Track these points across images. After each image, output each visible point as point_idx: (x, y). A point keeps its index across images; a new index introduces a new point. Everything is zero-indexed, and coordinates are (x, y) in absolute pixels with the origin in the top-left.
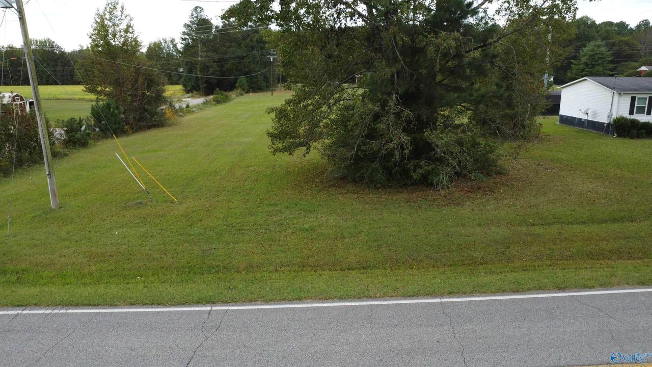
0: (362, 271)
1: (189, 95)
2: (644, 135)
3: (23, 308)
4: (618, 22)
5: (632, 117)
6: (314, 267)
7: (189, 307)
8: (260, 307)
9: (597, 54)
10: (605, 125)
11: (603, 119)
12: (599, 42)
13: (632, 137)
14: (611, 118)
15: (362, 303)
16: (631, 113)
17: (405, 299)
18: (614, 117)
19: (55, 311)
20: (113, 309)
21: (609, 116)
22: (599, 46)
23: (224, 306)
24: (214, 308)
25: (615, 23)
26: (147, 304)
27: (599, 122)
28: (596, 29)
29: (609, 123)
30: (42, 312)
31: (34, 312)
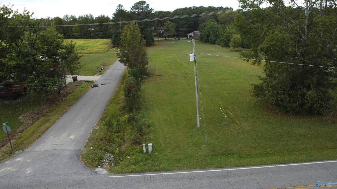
30: (274, 166)
31: (272, 166)
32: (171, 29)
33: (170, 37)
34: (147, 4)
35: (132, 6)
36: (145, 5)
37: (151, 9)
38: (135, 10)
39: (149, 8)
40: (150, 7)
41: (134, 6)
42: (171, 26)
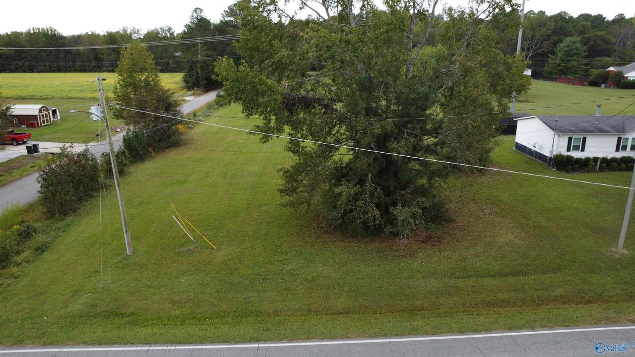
0: (345, 315)
1: (191, 93)
2: (578, 169)
3: (149, 345)
4: (596, 15)
5: (569, 153)
6: (316, 312)
7: (245, 344)
8: (286, 345)
9: (571, 49)
10: (548, 158)
11: (547, 153)
12: (574, 39)
13: (567, 172)
14: (552, 153)
15: (344, 342)
16: (569, 150)
17: (370, 339)
18: (555, 153)
19: (169, 348)
20: (202, 346)
21: (550, 152)
22: (575, 42)
23: (265, 343)
24: (260, 345)
25: (593, 15)
26: (221, 342)
27: (544, 155)
28: (573, 24)
29: (551, 158)
30: (161, 348)
31: (157, 348)
35: (225, 11)
38: (229, 19)
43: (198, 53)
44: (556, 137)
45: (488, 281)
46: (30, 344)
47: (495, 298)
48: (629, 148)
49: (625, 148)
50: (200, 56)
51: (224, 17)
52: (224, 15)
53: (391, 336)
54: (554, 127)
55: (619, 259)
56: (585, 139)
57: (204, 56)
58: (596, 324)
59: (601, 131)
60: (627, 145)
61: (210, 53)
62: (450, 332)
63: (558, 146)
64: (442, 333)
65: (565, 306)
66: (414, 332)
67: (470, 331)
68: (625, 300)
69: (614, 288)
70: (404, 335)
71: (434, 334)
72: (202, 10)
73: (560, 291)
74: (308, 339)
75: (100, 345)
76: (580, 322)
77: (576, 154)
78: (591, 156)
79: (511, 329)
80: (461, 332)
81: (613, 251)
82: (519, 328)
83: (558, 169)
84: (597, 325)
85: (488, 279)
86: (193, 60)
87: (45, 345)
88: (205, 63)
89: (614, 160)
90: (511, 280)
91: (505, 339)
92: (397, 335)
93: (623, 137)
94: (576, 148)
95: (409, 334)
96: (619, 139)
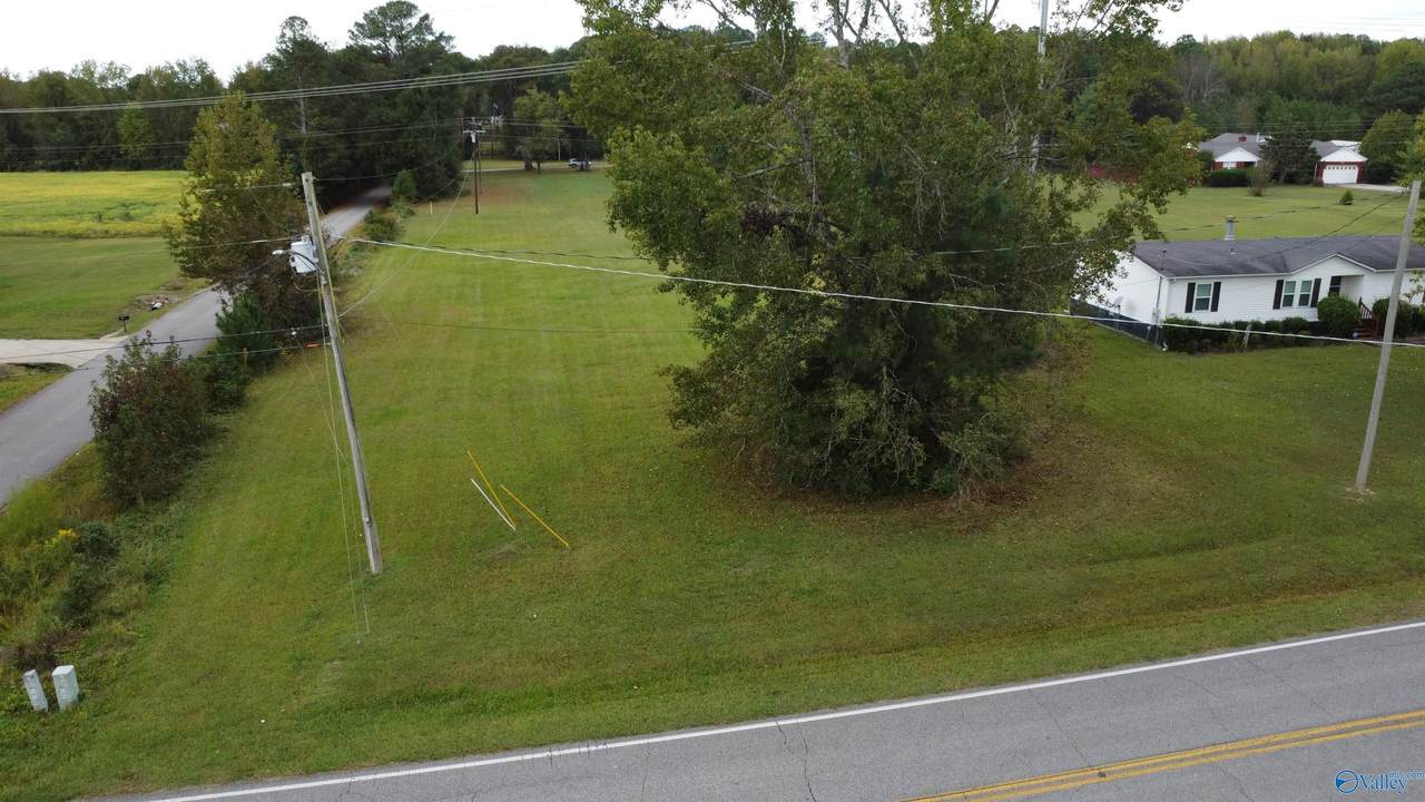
0: (913, 651)
5: (1190, 316)
6: (853, 651)
7: (748, 724)
10: (1149, 328)
11: (1144, 317)
13: (1191, 352)
14: (1157, 318)
16: (1189, 309)
18: (1163, 317)
21: (1154, 314)
23: (789, 719)
24: (780, 723)
27: (1138, 322)
29: (1155, 326)
30: (576, 750)
31: (567, 752)
32: (545, 123)
33: (543, 160)
34: (421, 15)
35: (357, 24)
36: (414, 21)
37: (441, 35)
38: (368, 42)
39: (432, 34)
40: (437, 28)
41: (362, 21)
42: (545, 110)
43: (299, 122)
44: (1165, 283)
45: (1151, 564)
46: (272, 775)
47: (1178, 593)
48: (1296, 300)
49: (1289, 301)
50: (303, 128)
51: (354, 36)
52: (356, 33)
53: (1024, 680)
54: (1159, 265)
55: (1363, 506)
56: (1218, 286)
57: (313, 129)
58: (1378, 622)
59: (1245, 270)
60: (1292, 296)
61: (327, 120)
62: (1129, 660)
63: (1168, 303)
64: (1118, 663)
65: (1305, 597)
66: (1063, 668)
67: (1166, 655)
68: (1402, 577)
69: (1378, 558)
70: (1050, 675)
71: (1103, 668)
72: (306, 23)
73: (1288, 572)
74: (871, 701)
75: (435, 759)
76: (1349, 620)
77: (1204, 318)
78: (1231, 319)
79: (1236, 644)
80: (1152, 660)
81: (1350, 493)
82: (1250, 641)
83: (1171, 349)
84: (1380, 624)
85: (1150, 562)
86: (289, 137)
87: (309, 773)
88: (318, 145)
89: (1271, 326)
90: (1194, 557)
91: (1235, 663)
92: (1036, 677)
93: (1286, 279)
94: (1202, 305)
95: (1058, 673)
96: (1280, 284)
